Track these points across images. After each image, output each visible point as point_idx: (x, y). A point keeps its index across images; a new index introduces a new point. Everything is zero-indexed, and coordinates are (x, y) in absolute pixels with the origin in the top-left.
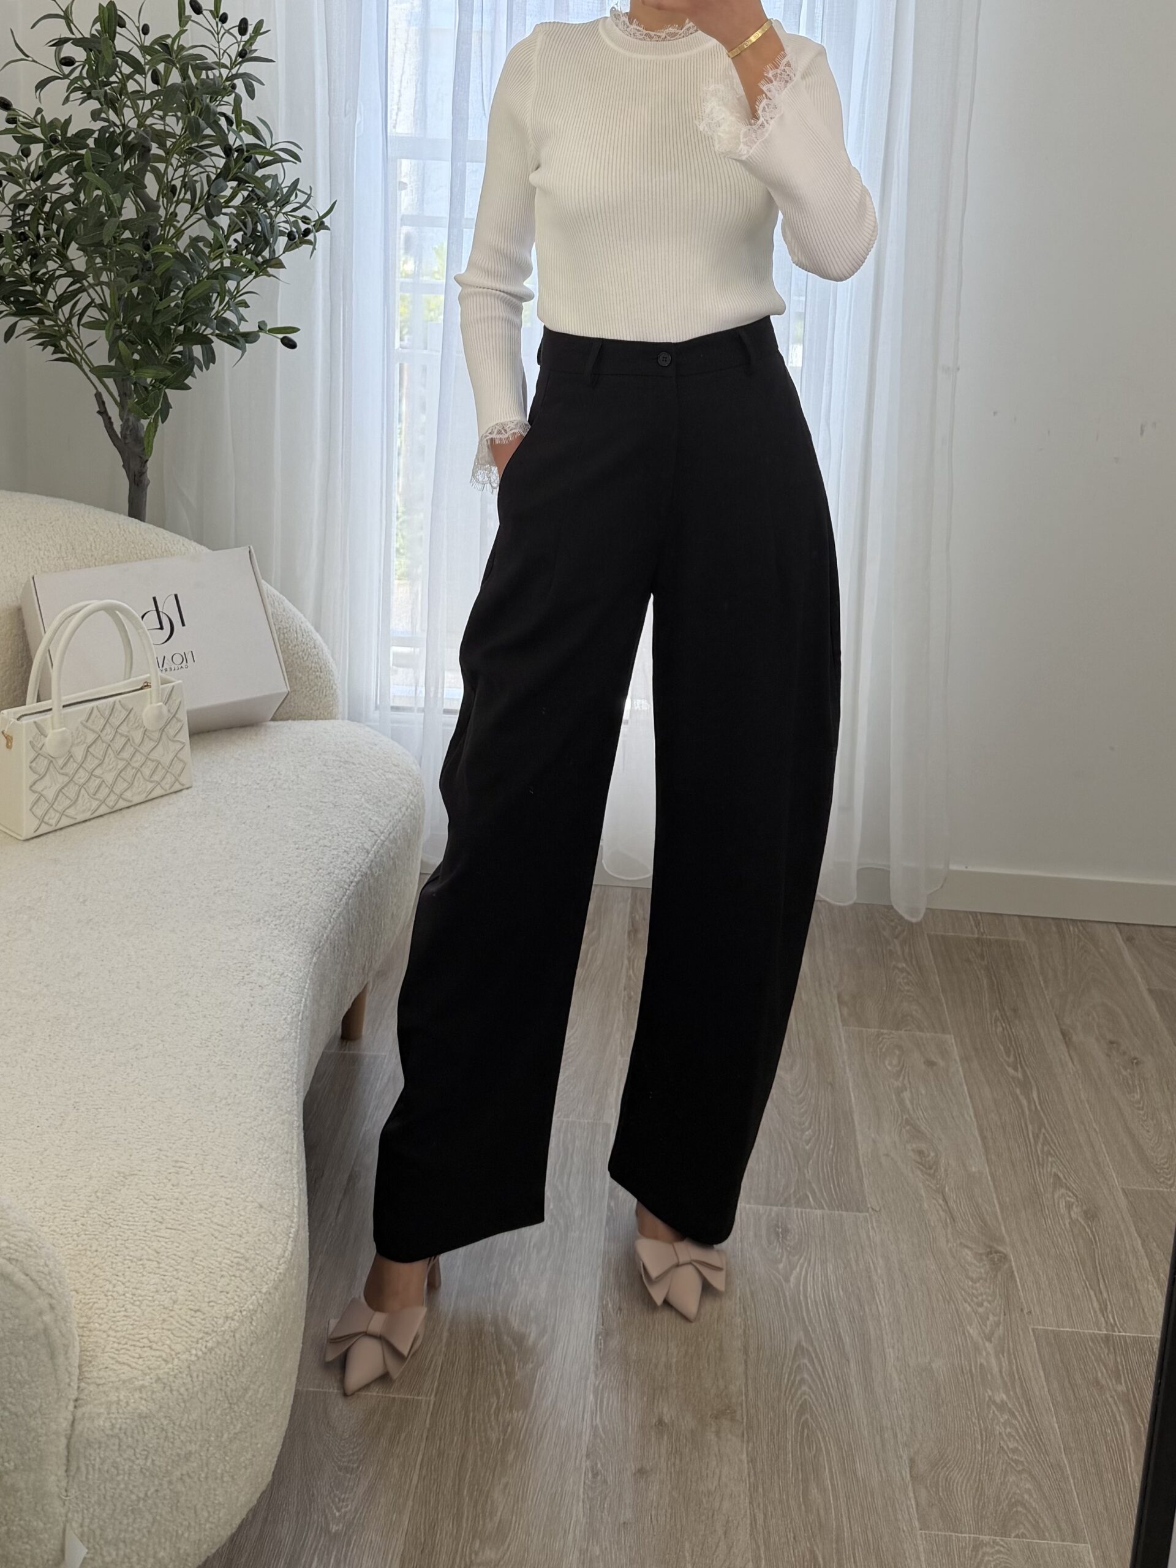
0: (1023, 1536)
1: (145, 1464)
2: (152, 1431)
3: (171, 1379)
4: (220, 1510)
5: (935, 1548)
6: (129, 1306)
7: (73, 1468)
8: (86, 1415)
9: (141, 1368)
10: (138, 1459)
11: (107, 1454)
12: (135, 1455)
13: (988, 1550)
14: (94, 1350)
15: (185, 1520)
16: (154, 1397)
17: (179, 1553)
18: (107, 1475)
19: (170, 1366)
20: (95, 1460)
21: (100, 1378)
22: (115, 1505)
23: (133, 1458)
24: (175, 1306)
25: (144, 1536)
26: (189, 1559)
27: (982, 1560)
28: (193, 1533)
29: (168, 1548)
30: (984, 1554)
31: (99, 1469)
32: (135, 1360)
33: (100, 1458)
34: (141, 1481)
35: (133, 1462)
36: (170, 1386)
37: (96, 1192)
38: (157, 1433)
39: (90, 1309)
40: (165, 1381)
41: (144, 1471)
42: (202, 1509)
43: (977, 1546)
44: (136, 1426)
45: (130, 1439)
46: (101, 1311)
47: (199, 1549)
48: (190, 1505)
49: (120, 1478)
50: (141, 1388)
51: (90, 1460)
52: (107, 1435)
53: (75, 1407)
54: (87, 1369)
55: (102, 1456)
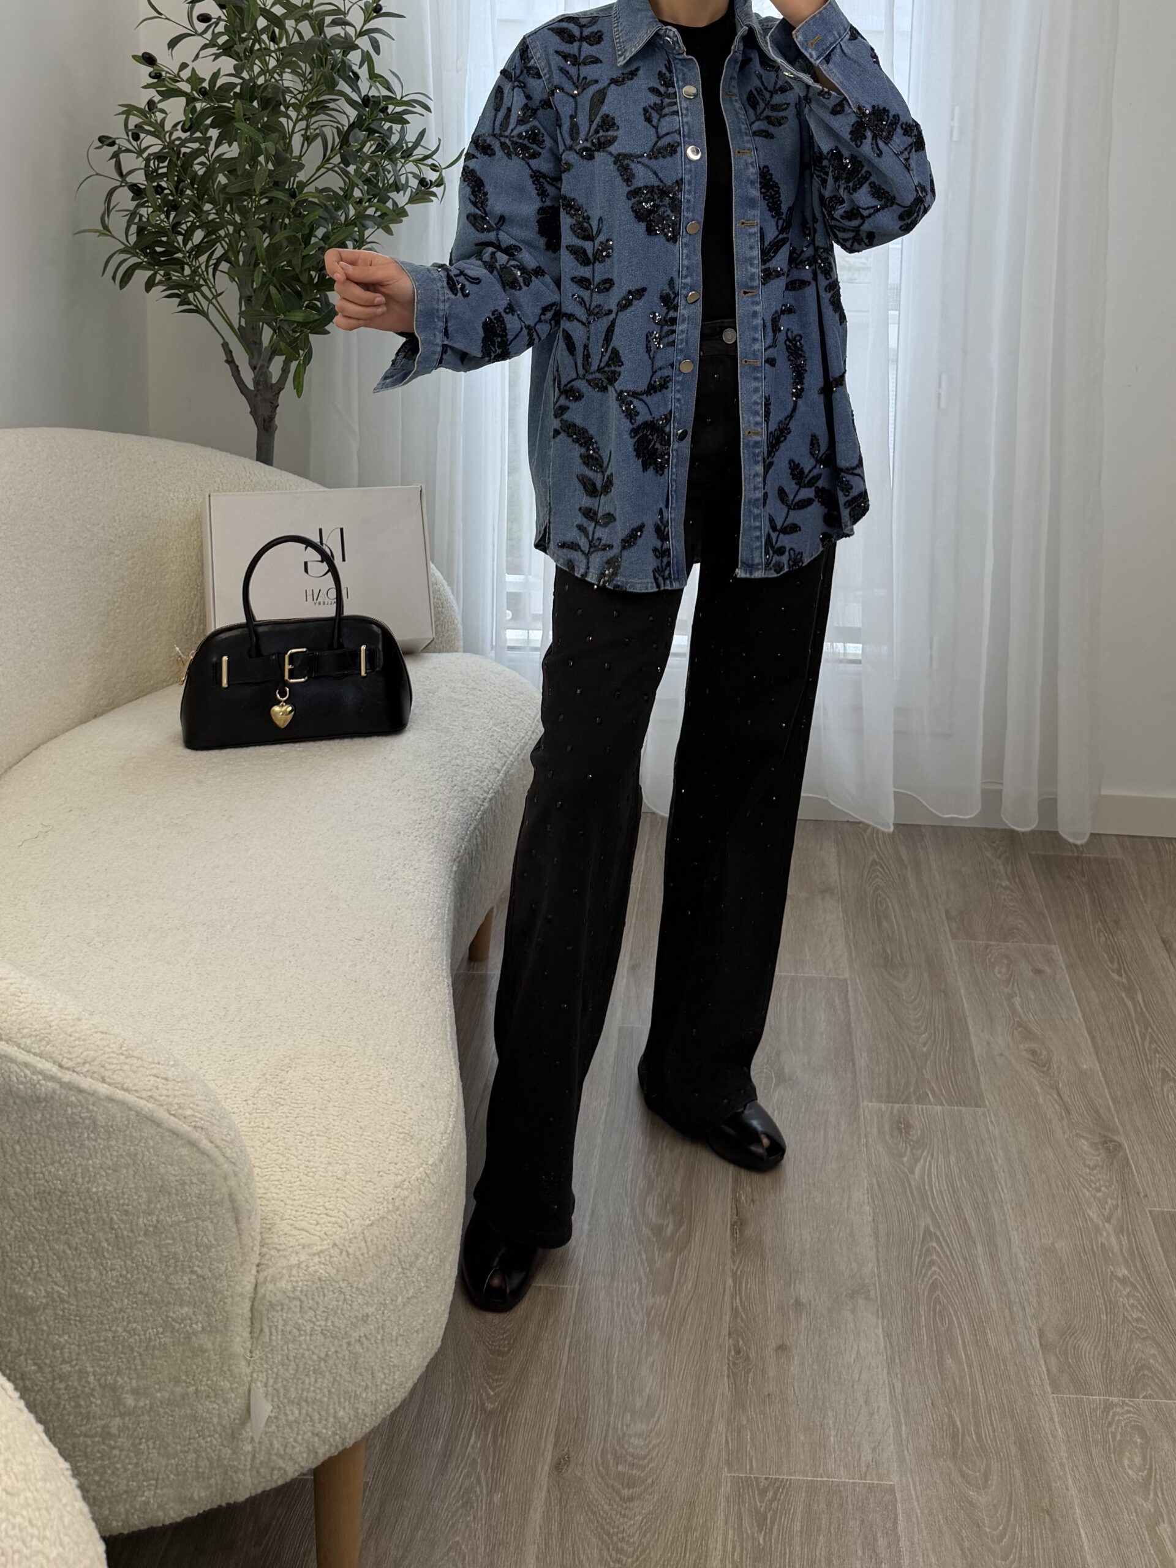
0: (1151, 1397)
1: (326, 1326)
2: (331, 1293)
3: (346, 1243)
4: (394, 1373)
5: (1067, 1410)
6: (303, 1177)
7: (257, 1331)
8: (269, 1278)
9: (318, 1234)
10: (318, 1320)
11: (289, 1316)
12: (315, 1316)
13: (1118, 1410)
14: (272, 1219)
15: (363, 1380)
16: (332, 1260)
17: (358, 1413)
18: (289, 1336)
19: (345, 1230)
20: (277, 1322)
21: (280, 1244)
22: (297, 1365)
23: (314, 1319)
24: (348, 1177)
25: (324, 1396)
26: (367, 1419)
27: (1113, 1419)
28: (370, 1394)
29: (347, 1407)
30: (1114, 1415)
31: (282, 1330)
32: (313, 1227)
33: (283, 1320)
34: (323, 1340)
35: (314, 1323)
36: (347, 1251)
37: (264, 1075)
38: (336, 1295)
39: (267, 1180)
40: (341, 1247)
41: (325, 1332)
42: (379, 1371)
43: (1108, 1407)
44: (317, 1288)
45: (310, 1301)
46: (277, 1183)
47: (375, 1410)
48: (367, 1367)
49: (302, 1338)
50: (319, 1254)
51: (273, 1322)
52: (289, 1297)
53: (258, 1272)
54: (268, 1236)
55: (284, 1317)
